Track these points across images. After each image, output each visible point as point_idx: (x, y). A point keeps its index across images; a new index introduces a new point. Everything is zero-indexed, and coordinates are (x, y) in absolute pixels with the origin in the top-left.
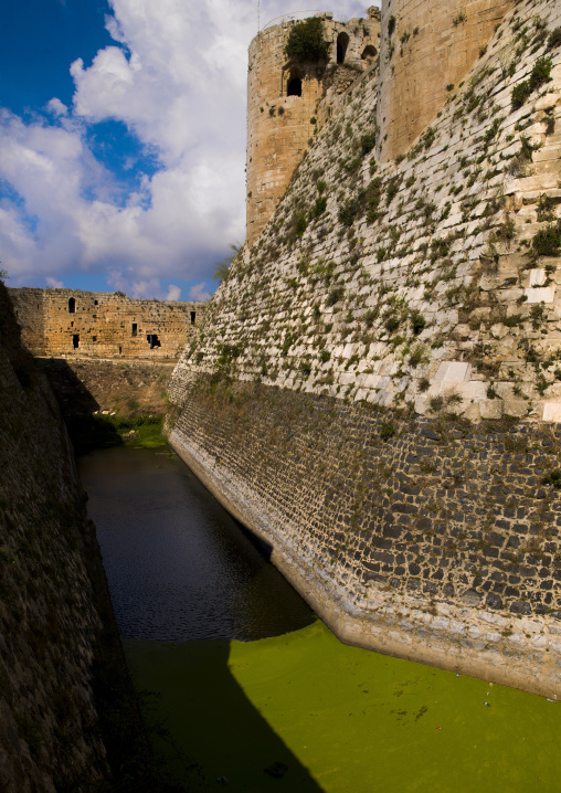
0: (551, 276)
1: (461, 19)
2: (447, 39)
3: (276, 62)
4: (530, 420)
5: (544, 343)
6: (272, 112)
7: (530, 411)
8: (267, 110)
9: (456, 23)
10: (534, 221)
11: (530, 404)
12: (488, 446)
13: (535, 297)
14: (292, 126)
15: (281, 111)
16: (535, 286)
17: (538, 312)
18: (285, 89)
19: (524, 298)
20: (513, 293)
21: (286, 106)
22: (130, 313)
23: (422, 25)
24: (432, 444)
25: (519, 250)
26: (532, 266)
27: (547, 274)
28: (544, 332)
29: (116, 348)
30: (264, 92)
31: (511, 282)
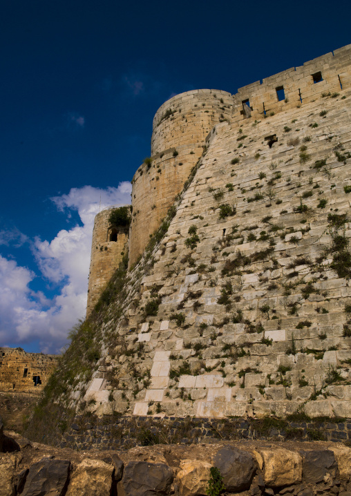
0: (151, 327)
1: (155, 207)
2: (149, 215)
3: (105, 225)
4: (127, 415)
5: (141, 365)
6: (101, 249)
7: (128, 408)
8: (99, 247)
9: (153, 209)
10: (149, 298)
11: (129, 404)
12: (103, 434)
13: (142, 338)
14: (111, 256)
15: (106, 249)
16: (143, 333)
17: (141, 346)
18: (109, 238)
19: (137, 339)
20: (132, 337)
21: (108, 246)
22: (24, 362)
23: (140, 209)
24: (75, 433)
25: (139, 313)
26: (144, 321)
27: (149, 325)
28: (143, 359)
29: (11, 384)
30: (98, 239)
31: (133, 330)
